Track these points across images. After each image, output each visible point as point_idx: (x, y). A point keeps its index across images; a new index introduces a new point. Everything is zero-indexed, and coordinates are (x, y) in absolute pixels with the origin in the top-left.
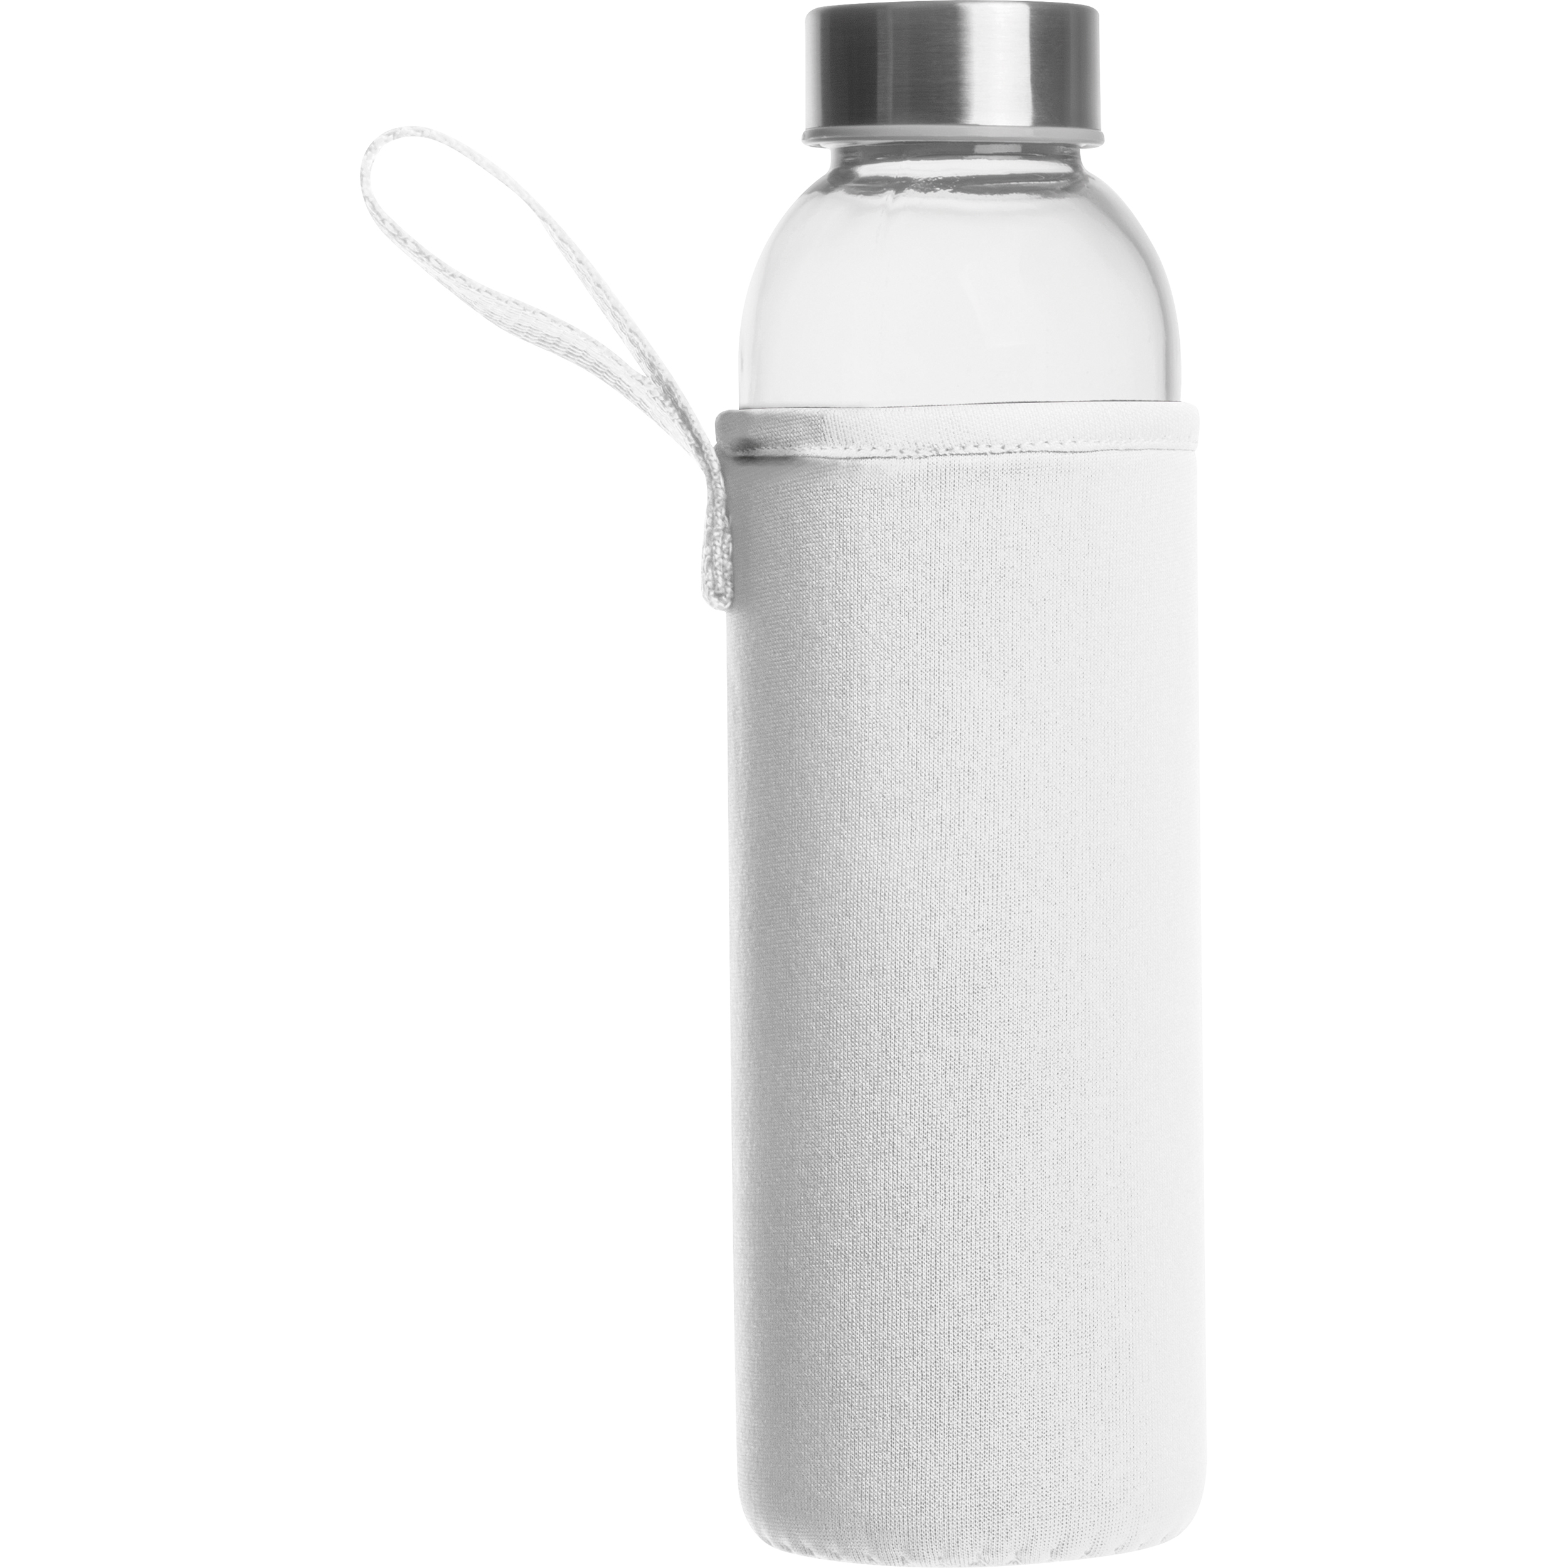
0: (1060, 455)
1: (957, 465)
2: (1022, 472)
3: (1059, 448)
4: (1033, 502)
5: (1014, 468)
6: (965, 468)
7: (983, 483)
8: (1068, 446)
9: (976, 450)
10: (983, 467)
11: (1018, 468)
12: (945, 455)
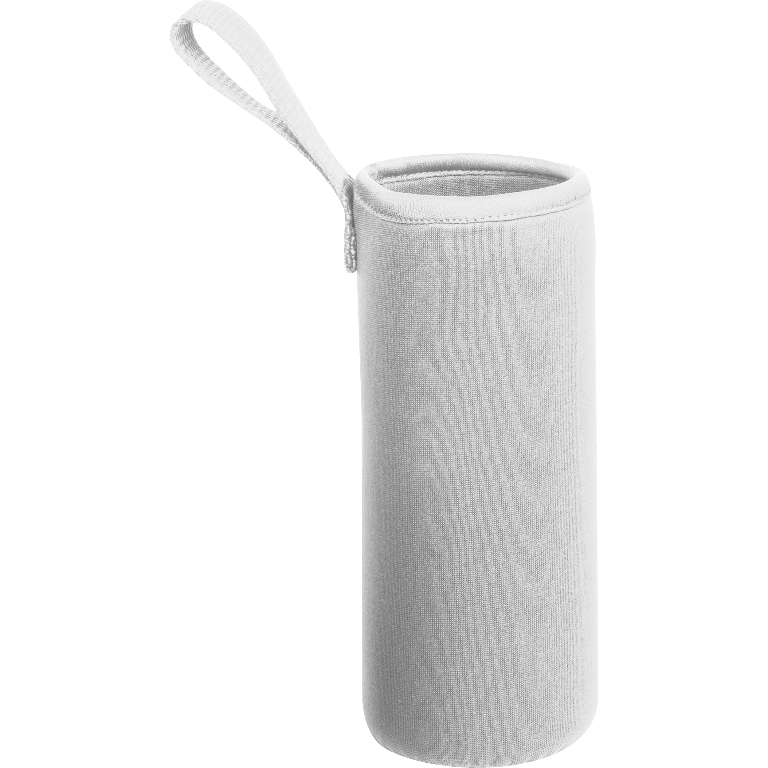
0: (498, 223)
1: (445, 228)
2: (478, 232)
3: (498, 219)
4: (485, 248)
5: (474, 231)
6: (449, 230)
7: (458, 238)
8: (502, 218)
9: (454, 222)
10: (458, 230)
11: (476, 230)
12: (439, 223)
